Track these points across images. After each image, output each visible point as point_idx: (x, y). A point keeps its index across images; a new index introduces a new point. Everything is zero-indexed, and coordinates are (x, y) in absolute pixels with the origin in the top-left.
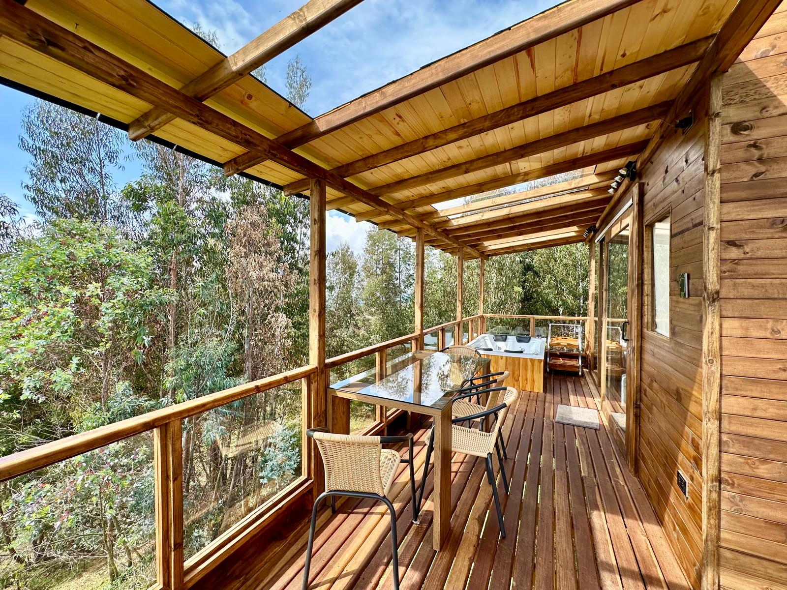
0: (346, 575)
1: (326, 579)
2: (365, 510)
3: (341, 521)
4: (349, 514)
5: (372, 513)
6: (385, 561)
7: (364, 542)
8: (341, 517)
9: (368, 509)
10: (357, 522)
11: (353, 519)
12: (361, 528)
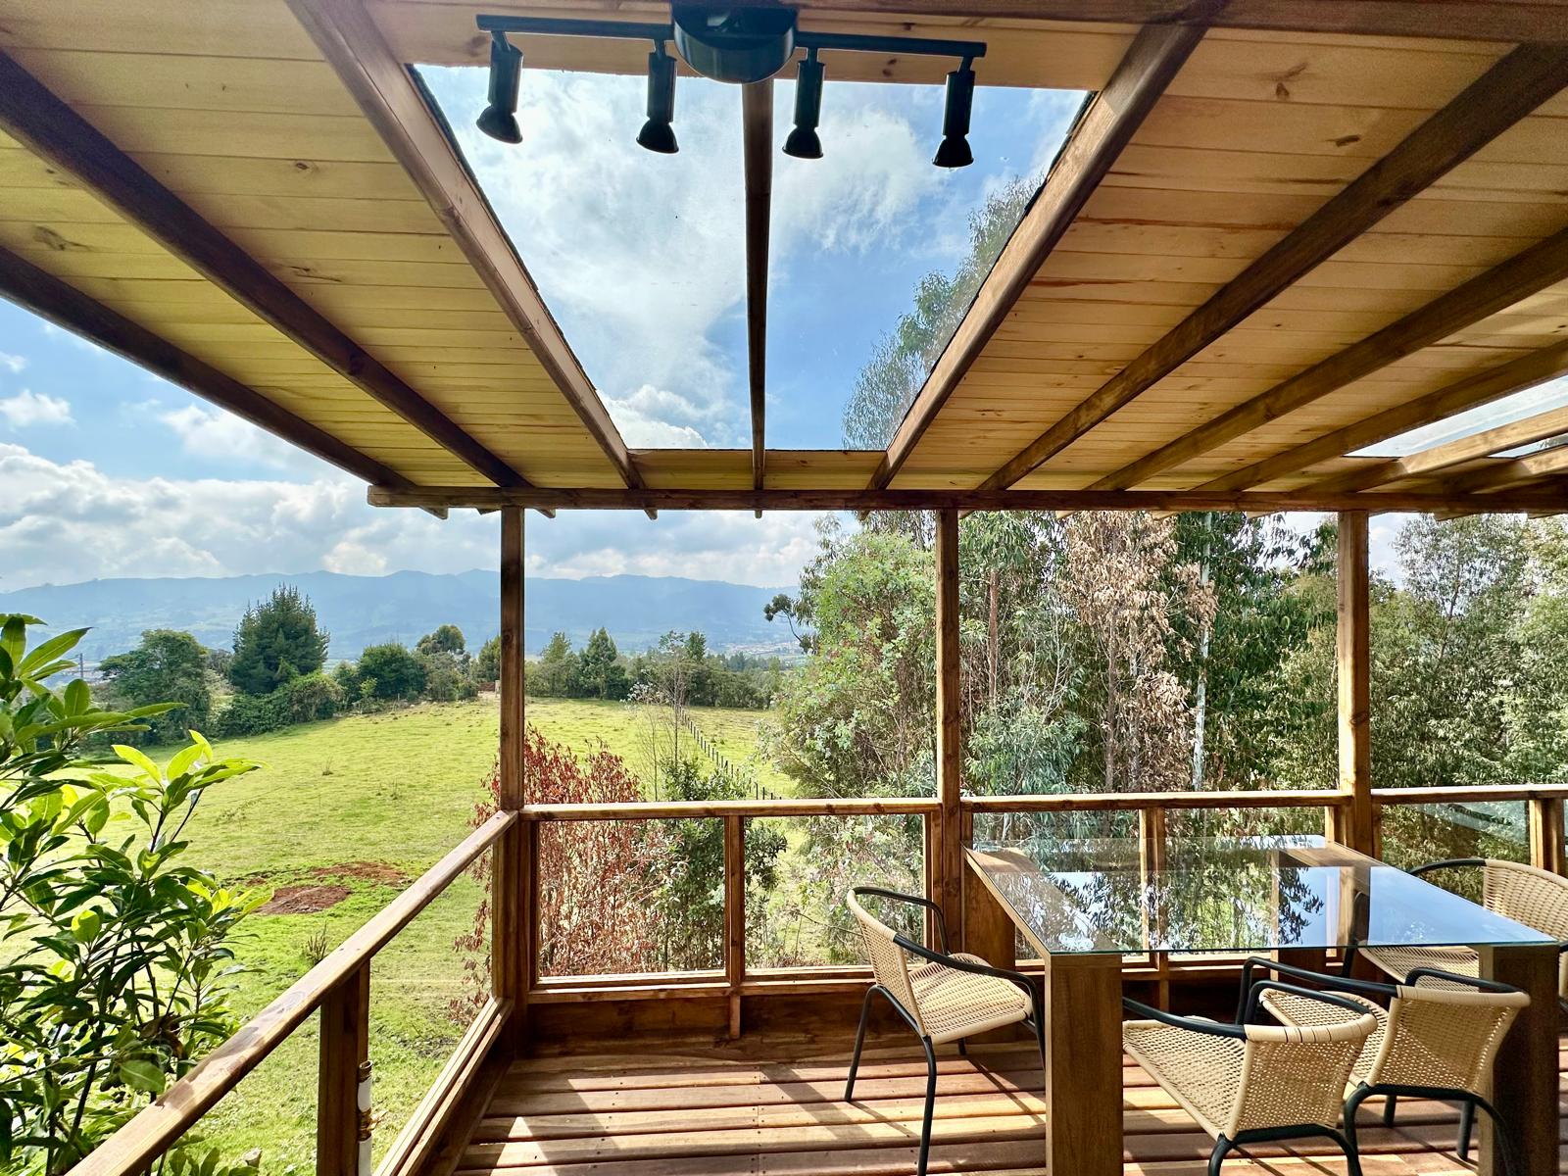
0: (898, 1128)
1: (876, 1110)
2: (1008, 1085)
3: (961, 1069)
4: (980, 1071)
5: (1014, 1098)
6: (961, 1162)
7: (961, 1117)
8: (966, 1065)
9: (1014, 1087)
10: (979, 1088)
11: (978, 1081)
12: (976, 1100)
